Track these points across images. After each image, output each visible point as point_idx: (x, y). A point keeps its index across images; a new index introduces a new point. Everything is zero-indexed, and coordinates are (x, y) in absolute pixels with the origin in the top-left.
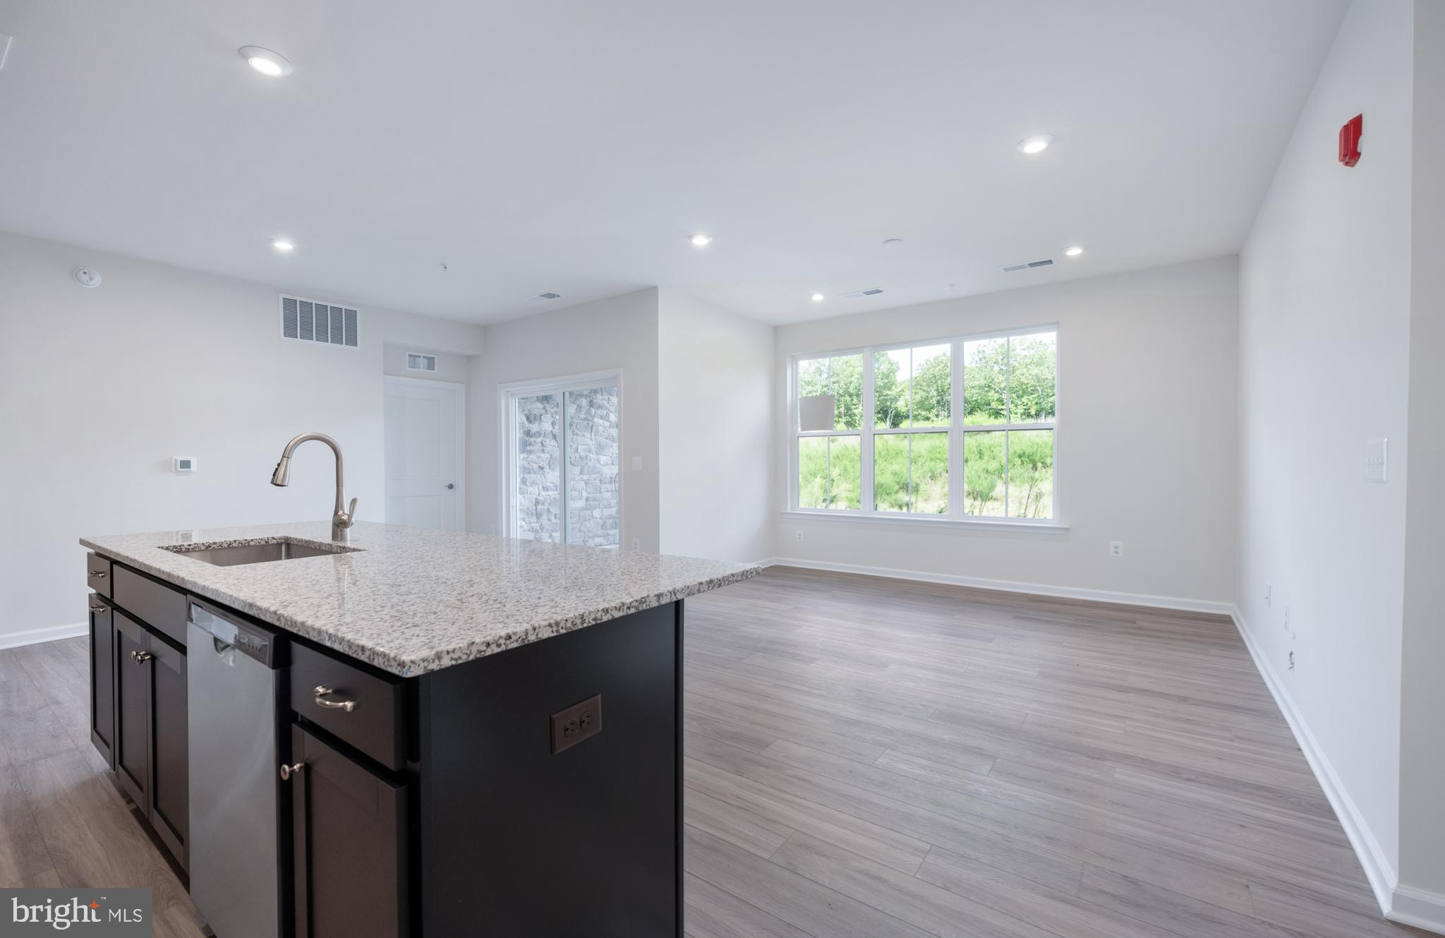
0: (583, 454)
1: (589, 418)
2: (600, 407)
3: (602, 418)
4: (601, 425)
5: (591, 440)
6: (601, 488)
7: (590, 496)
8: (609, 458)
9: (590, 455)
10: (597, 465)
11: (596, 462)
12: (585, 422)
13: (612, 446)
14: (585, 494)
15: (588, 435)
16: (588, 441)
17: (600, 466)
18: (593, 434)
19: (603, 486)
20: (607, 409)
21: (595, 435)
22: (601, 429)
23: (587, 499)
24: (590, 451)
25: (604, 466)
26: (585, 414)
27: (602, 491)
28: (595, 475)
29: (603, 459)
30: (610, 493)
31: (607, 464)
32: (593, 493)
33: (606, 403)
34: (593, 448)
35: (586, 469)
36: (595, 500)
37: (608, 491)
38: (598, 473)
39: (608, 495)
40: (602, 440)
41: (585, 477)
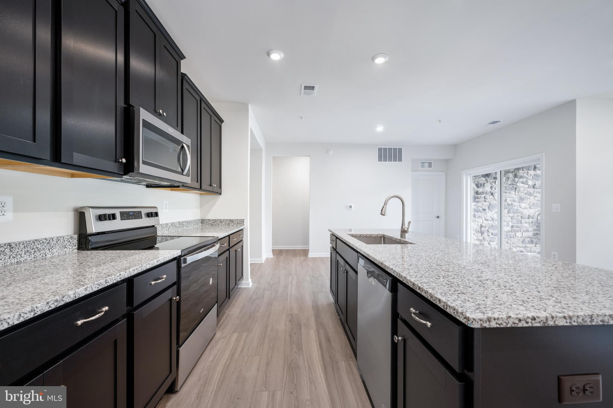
0: (510, 203)
1: (514, 183)
2: (521, 177)
3: (523, 183)
4: (522, 187)
5: (515, 195)
6: (521, 221)
7: (514, 225)
8: (527, 204)
9: (515, 203)
10: (519, 208)
11: (519, 207)
12: (511, 186)
13: (529, 198)
14: (511, 224)
15: (513, 193)
16: (513, 196)
17: (521, 209)
18: (516, 192)
19: (523, 220)
20: (526, 178)
21: (518, 193)
22: (522, 189)
23: (512, 227)
24: (514, 201)
25: (524, 209)
26: (511, 181)
27: (522, 222)
28: (518, 214)
29: (523, 205)
30: (528, 224)
31: (526, 208)
32: (516, 224)
33: (525, 175)
34: (516, 199)
35: (511, 211)
36: (517, 227)
37: (526, 223)
38: (520, 213)
39: (527, 225)
40: (523, 195)
41: (511, 215)
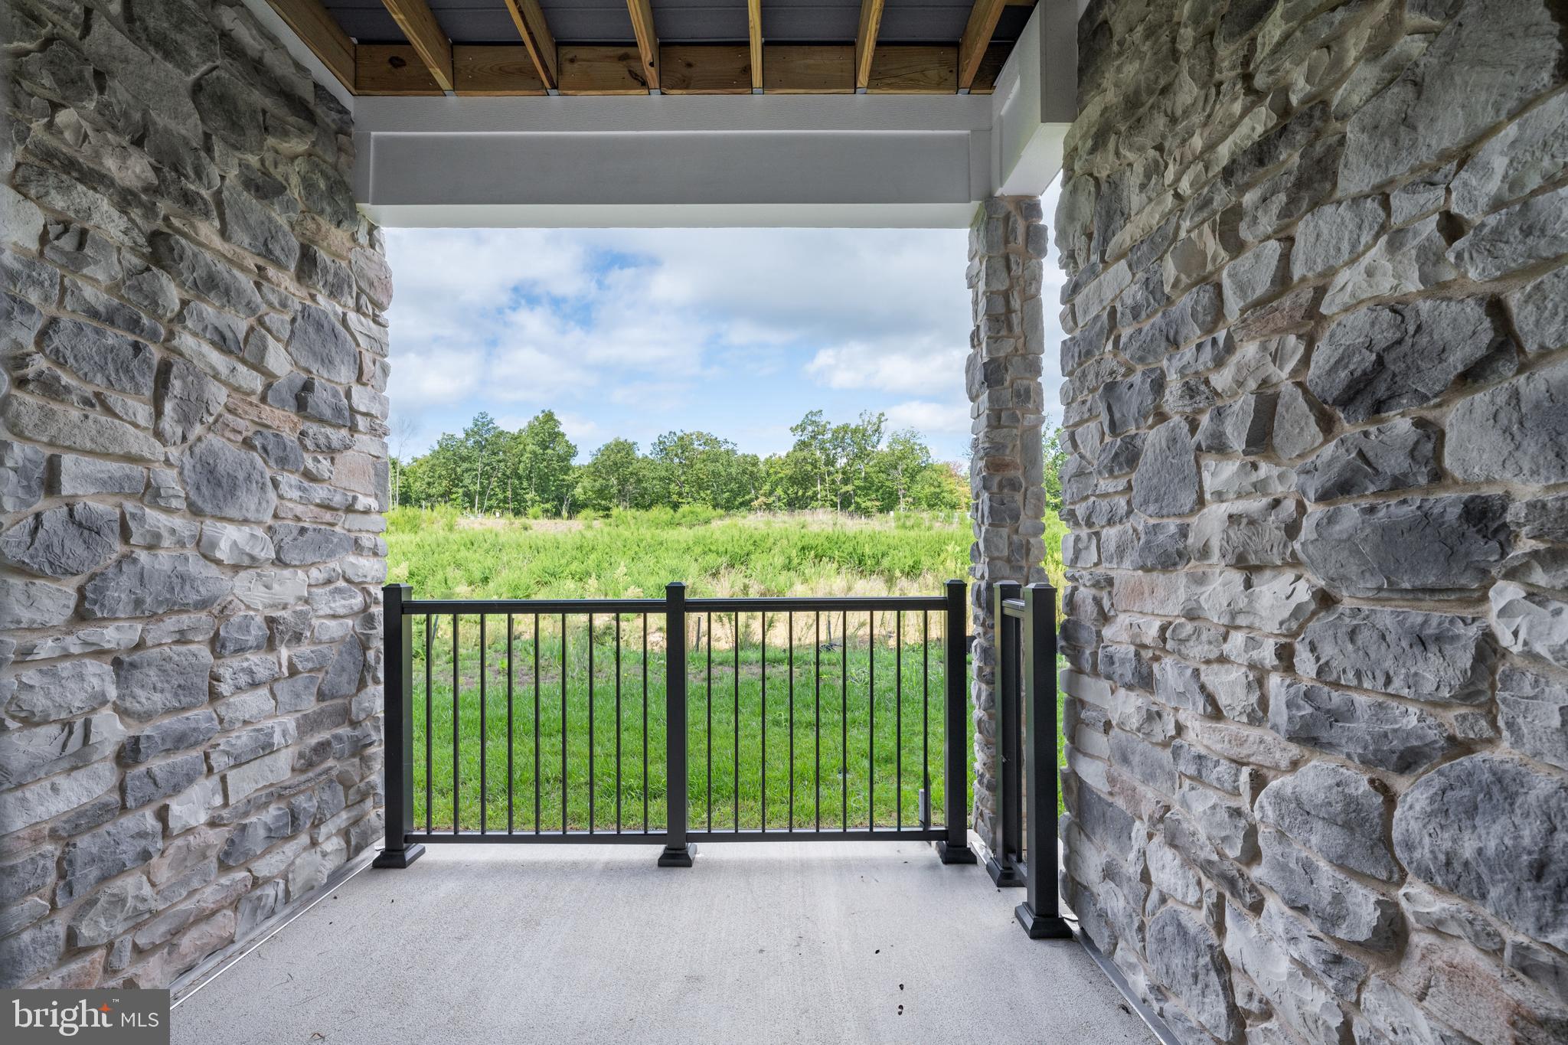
0: (103, 507)
1: (145, 320)
2: (210, 285)
3: (222, 342)
4: (216, 376)
5: (158, 434)
6: (216, 678)
7: (147, 730)
8: (260, 532)
9: (155, 518)
10: (196, 567)
11: (190, 552)
12: (116, 337)
13: (276, 484)
14: (110, 730)
15: (142, 412)
16: (139, 442)
17: (213, 571)
18: (168, 407)
19: (229, 669)
20: (250, 308)
21: (186, 419)
22: (219, 396)
23: (129, 754)
24: (151, 493)
25: (236, 568)
26: (114, 288)
27: (224, 688)
28: (186, 620)
29: (229, 538)
30: (264, 691)
31: (254, 562)
32: (169, 711)
33: (246, 282)
34: (168, 479)
35: (119, 591)
36: (180, 741)
37: (254, 685)
38: (203, 605)
39: (256, 702)
40: (225, 449)
41: (113, 636)
